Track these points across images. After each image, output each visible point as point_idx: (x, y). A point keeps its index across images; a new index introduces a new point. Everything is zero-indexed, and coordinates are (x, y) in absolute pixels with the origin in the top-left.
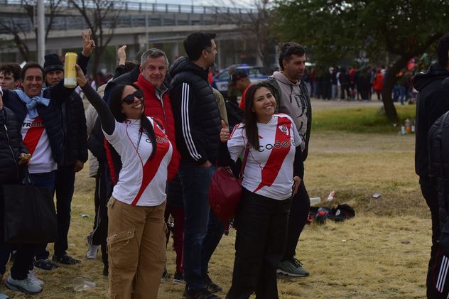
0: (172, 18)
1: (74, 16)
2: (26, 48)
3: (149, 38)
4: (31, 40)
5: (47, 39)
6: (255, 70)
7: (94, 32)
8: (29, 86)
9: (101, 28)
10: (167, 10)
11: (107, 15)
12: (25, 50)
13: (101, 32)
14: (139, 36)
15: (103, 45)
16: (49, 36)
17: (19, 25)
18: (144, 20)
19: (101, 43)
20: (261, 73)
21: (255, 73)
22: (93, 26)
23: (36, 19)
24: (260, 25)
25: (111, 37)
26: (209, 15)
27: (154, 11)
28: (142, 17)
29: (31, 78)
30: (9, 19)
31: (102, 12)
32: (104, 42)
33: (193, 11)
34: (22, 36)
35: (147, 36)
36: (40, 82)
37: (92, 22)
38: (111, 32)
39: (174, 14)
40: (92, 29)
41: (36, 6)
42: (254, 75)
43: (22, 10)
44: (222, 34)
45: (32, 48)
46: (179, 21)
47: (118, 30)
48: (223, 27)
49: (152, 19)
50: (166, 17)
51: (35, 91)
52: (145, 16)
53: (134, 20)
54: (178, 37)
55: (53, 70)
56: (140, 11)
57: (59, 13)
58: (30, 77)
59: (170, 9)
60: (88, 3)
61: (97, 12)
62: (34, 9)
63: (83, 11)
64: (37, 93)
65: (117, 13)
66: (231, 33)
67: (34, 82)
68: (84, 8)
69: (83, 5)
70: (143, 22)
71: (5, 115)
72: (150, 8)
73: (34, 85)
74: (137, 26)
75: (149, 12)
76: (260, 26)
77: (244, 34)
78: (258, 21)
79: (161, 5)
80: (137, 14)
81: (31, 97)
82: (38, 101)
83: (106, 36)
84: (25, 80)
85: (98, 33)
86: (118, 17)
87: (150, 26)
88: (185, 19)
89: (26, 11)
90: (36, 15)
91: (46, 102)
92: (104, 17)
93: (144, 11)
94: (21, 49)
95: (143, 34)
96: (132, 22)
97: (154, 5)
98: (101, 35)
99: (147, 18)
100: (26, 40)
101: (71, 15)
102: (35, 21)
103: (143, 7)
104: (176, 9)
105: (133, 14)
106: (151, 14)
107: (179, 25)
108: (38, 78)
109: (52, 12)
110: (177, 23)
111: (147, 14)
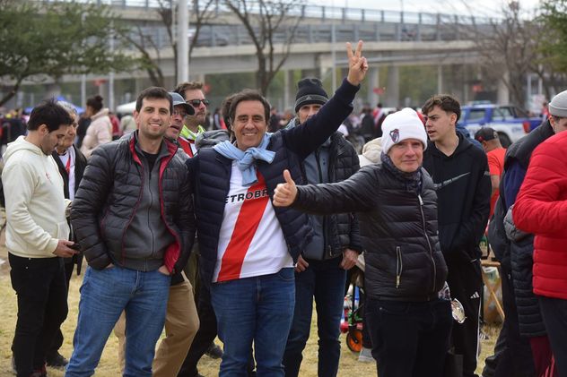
0: (372, 30)
1: (230, 26)
2: (159, 72)
3: (337, 59)
4: (167, 60)
5: (191, 59)
6: (502, 110)
7: (259, 50)
8: (242, 131)
9: (271, 43)
10: (363, 17)
11: (280, 25)
12: (157, 75)
13: (272, 49)
14: (322, 57)
15: (274, 69)
16: (194, 55)
17: (149, 38)
18: (329, 32)
19: (271, 67)
20: (511, 115)
21: (502, 115)
22: (258, 40)
23: (176, 29)
24: (509, 42)
25: (286, 57)
26: (428, 26)
27: (344, 20)
28: (326, 28)
29: (244, 118)
30: (135, 29)
31: (272, 19)
32: (275, 65)
33: (402, 20)
34: (153, 54)
35: (334, 55)
36: (261, 124)
37: (257, 35)
38: (286, 50)
39: (375, 24)
40: (257, 45)
41: (176, 10)
42: (500, 118)
43: (155, 16)
44: (452, 55)
45: (167, 71)
46: (382, 35)
47: (297, 48)
48: (453, 45)
49: (342, 31)
50: (362, 29)
51: (250, 139)
52: (330, 26)
53: (314, 32)
54: (379, 58)
55: (310, 102)
56: (323, 19)
57: (209, 21)
58: (245, 116)
59: (369, 17)
60: (252, 6)
61: (266, 20)
62: (174, 13)
63: (245, 19)
64: (254, 142)
65: (295, 22)
66: (466, 54)
67: (250, 125)
68: (246, 14)
69: (245, 9)
70: (327, 35)
71: (421, 180)
72: (338, 15)
73: (250, 130)
74: (317, 41)
75: (337, 20)
76: (510, 44)
77: (484, 55)
78: (508, 36)
79: (354, 10)
80: (319, 23)
81: (244, 149)
82: (255, 154)
83: (278, 55)
84: (235, 122)
85: (266, 51)
86: (296, 27)
87: (338, 41)
88: (391, 31)
89: (160, 18)
90: (176, 23)
91: (269, 156)
92: (276, 27)
93: (329, 19)
94: (151, 72)
95: (328, 53)
96: (312, 35)
97: (344, 10)
98: (271, 55)
99: (334, 29)
100: (159, 60)
101: (227, 24)
102: (174, 32)
103: (328, 14)
104: (377, 17)
105: (313, 23)
106: (339, 23)
107: (382, 40)
108: (256, 118)
109: (199, 19)
110: (378, 38)
111: (334, 23)
